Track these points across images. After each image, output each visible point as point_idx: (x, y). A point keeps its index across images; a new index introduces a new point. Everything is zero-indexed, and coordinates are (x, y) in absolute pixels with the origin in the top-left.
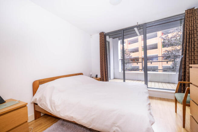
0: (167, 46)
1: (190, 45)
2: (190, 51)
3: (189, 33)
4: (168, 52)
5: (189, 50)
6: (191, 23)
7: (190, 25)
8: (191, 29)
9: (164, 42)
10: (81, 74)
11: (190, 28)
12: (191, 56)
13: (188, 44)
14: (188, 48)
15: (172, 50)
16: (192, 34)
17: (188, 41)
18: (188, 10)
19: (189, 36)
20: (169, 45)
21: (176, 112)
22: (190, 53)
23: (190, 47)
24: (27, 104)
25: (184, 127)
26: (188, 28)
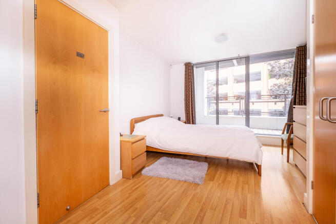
0: (278, 77)
1: (301, 85)
2: (301, 91)
3: (300, 72)
4: (279, 87)
5: (299, 90)
6: (303, 61)
7: (302, 64)
8: (302, 68)
9: (272, 71)
10: (162, 115)
11: (301, 66)
12: (302, 97)
13: (298, 83)
14: (298, 89)
15: (285, 83)
16: (303, 74)
17: (298, 80)
18: (299, 47)
19: (300, 76)
20: (280, 76)
21: (282, 154)
22: (301, 94)
23: (301, 87)
24: (146, 136)
25: (288, 161)
26: (299, 66)
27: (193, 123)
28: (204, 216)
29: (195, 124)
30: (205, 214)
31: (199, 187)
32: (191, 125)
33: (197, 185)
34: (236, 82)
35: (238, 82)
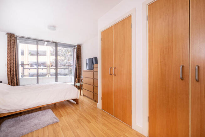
27: (17, 85)
28: (77, 133)
29: (19, 85)
30: (77, 132)
31: (59, 123)
32: (16, 87)
33: (56, 123)
34: (30, 54)
35: (32, 55)
